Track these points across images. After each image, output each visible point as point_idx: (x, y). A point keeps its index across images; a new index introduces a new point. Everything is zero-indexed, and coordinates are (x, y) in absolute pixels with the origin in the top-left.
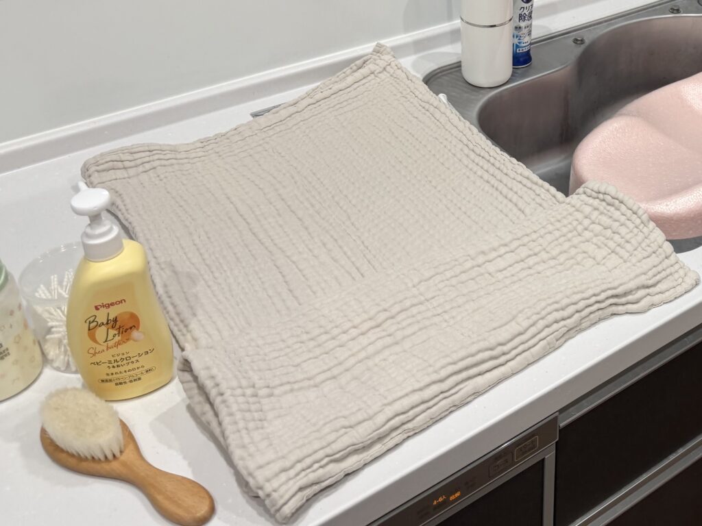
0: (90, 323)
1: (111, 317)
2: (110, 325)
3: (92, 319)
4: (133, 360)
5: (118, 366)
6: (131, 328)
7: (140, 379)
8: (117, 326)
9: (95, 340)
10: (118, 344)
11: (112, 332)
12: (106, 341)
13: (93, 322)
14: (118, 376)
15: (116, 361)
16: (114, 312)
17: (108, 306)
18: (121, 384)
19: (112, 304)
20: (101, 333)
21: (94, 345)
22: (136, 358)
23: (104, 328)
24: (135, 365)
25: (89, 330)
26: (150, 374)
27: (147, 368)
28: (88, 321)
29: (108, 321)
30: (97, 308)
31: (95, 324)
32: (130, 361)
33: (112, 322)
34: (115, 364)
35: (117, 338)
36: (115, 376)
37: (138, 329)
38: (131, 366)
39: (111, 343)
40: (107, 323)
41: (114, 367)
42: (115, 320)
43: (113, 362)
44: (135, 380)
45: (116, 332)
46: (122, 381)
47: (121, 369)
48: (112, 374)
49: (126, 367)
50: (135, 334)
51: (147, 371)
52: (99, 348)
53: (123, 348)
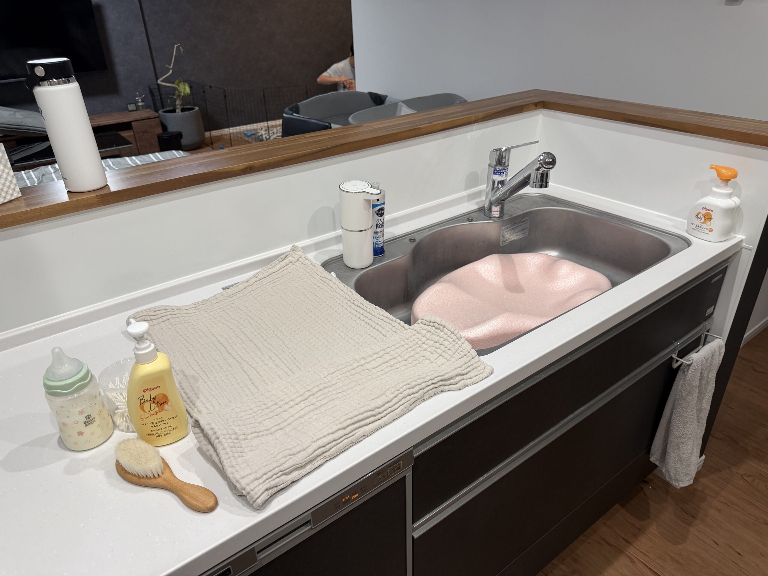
0: (140, 400)
1: (152, 397)
2: (152, 401)
3: (141, 398)
4: (165, 422)
5: (157, 426)
6: (164, 403)
7: (170, 433)
8: (156, 402)
9: (144, 411)
10: (156, 413)
11: (153, 405)
12: (150, 411)
13: (142, 399)
14: (157, 432)
15: (156, 423)
16: (154, 393)
17: (150, 390)
18: (159, 436)
19: (153, 389)
20: (147, 406)
21: (143, 413)
22: (168, 421)
23: (148, 403)
24: (167, 425)
25: (140, 404)
26: (175, 430)
27: (173, 427)
28: (139, 399)
29: (151, 399)
30: (144, 391)
31: (143, 400)
32: (164, 423)
33: (153, 400)
34: (156, 425)
35: (156, 409)
36: (155, 432)
37: (167, 404)
38: (164, 426)
39: (153, 412)
40: (150, 400)
41: (155, 426)
42: (155, 398)
43: (154, 423)
44: (167, 434)
45: (156, 406)
46: (159, 434)
47: (159, 427)
48: (154, 431)
49: (162, 427)
50: (166, 406)
51: (173, 429)
52: (146, 415)
53: (160, 415)
